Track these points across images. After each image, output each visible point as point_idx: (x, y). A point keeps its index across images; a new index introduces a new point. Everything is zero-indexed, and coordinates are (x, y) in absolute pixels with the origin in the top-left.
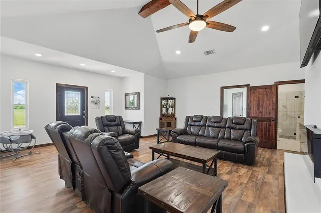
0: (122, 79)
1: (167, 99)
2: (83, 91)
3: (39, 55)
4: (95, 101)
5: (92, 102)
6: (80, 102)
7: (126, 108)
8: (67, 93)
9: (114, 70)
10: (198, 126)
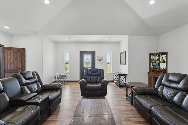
0: (118, 43)
1: (159, 54)
2: (93, 54)
3: (67, 39)
4: (100, 59)
5: (98, 60)
6: (91, 61)
7: (121, 63)
8: (85, 56)
9: (106, 38)
10: (174, 88)
